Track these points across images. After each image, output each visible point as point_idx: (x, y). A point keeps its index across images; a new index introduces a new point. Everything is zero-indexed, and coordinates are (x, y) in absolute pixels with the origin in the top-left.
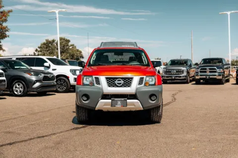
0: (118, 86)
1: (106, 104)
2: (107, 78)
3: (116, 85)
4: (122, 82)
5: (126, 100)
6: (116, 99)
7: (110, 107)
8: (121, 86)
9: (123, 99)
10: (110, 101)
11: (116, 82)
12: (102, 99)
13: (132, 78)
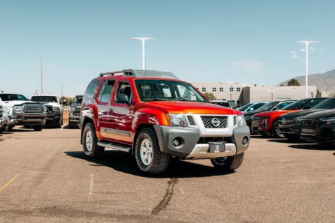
0: (214, 127)
1: (202, 149)
2: (202, 117)
3: (212, 125)
4: (218, 122)
5: (224, 144)
6: (215, 143)
7: (206, 152)
8: (218, 127)
9: (221, 143)
10: (207, 145)
11: (213, 121)
13: (226, 117)
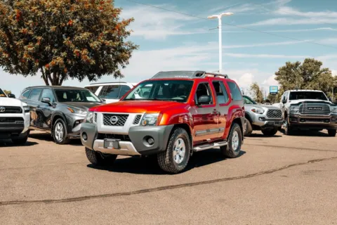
0: (112, 125)
1: (100, 145)
3: (110, 123)
4: (117, 119)
5: (118, 141)
6: (108, 140)
7: (103, 148)
8: (115, 125)
9: (114, 140)
10: (102, 141)
11: (111, 120)
12: (98, 139)
13: (127, 116)
